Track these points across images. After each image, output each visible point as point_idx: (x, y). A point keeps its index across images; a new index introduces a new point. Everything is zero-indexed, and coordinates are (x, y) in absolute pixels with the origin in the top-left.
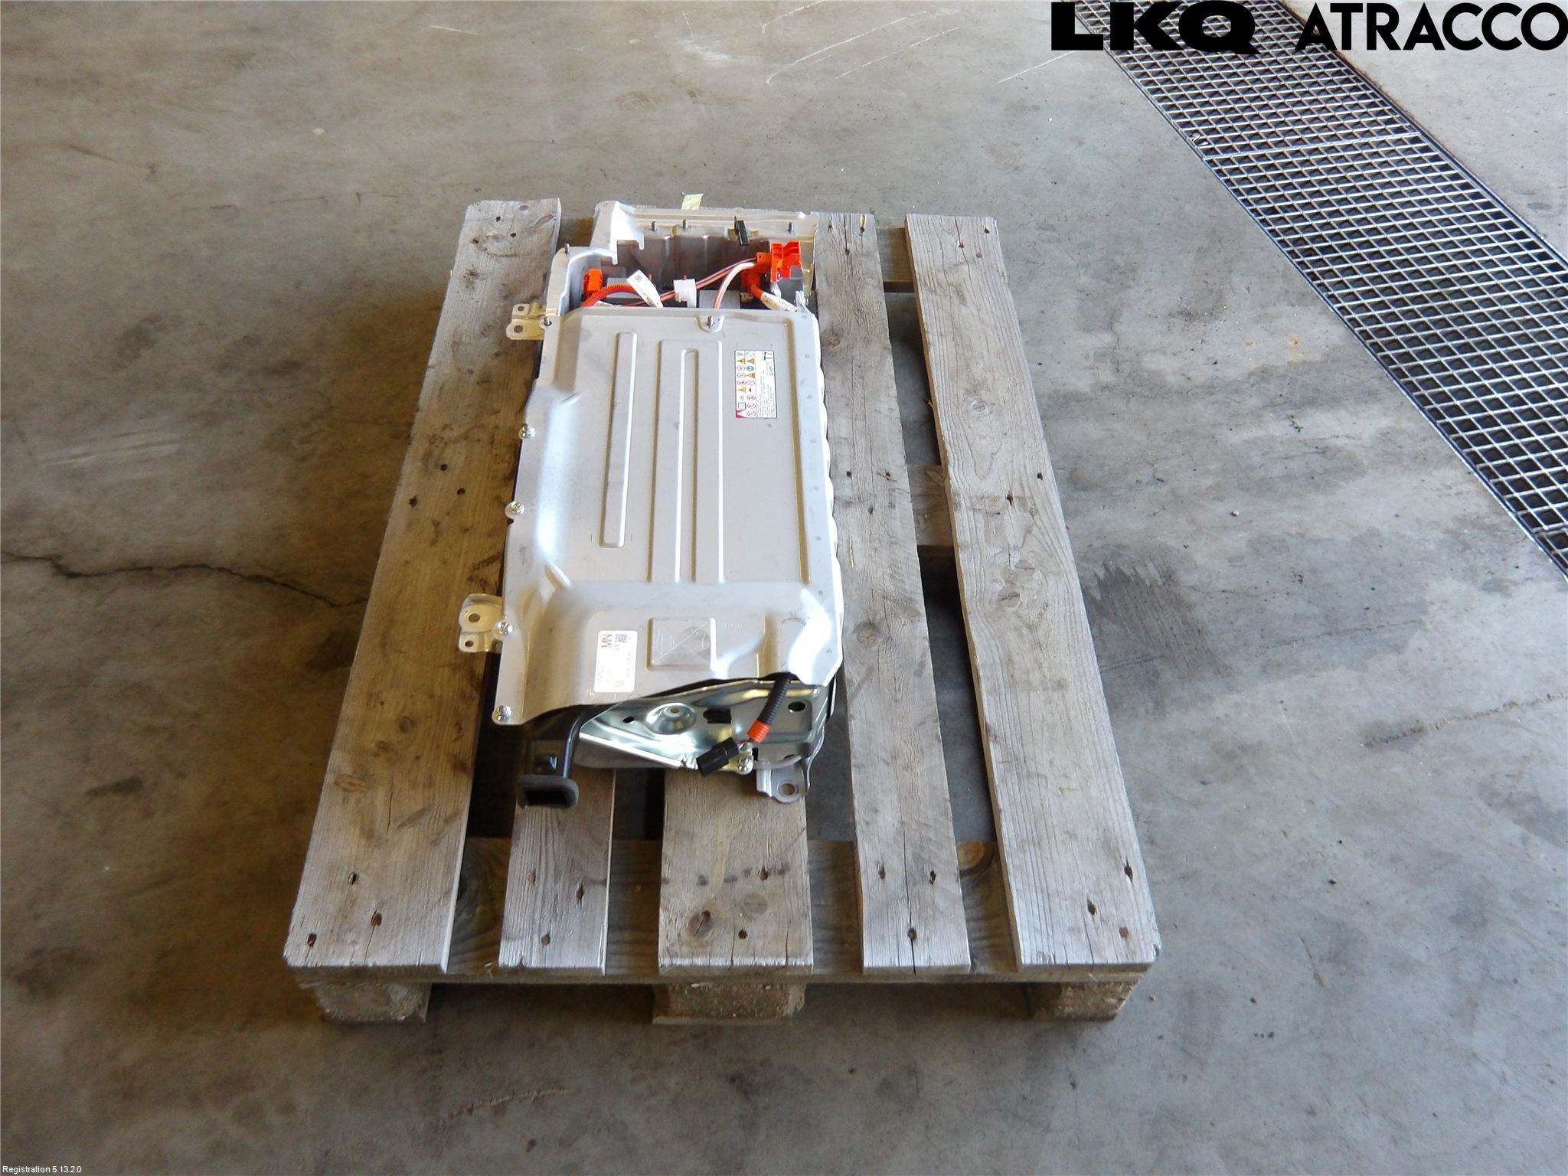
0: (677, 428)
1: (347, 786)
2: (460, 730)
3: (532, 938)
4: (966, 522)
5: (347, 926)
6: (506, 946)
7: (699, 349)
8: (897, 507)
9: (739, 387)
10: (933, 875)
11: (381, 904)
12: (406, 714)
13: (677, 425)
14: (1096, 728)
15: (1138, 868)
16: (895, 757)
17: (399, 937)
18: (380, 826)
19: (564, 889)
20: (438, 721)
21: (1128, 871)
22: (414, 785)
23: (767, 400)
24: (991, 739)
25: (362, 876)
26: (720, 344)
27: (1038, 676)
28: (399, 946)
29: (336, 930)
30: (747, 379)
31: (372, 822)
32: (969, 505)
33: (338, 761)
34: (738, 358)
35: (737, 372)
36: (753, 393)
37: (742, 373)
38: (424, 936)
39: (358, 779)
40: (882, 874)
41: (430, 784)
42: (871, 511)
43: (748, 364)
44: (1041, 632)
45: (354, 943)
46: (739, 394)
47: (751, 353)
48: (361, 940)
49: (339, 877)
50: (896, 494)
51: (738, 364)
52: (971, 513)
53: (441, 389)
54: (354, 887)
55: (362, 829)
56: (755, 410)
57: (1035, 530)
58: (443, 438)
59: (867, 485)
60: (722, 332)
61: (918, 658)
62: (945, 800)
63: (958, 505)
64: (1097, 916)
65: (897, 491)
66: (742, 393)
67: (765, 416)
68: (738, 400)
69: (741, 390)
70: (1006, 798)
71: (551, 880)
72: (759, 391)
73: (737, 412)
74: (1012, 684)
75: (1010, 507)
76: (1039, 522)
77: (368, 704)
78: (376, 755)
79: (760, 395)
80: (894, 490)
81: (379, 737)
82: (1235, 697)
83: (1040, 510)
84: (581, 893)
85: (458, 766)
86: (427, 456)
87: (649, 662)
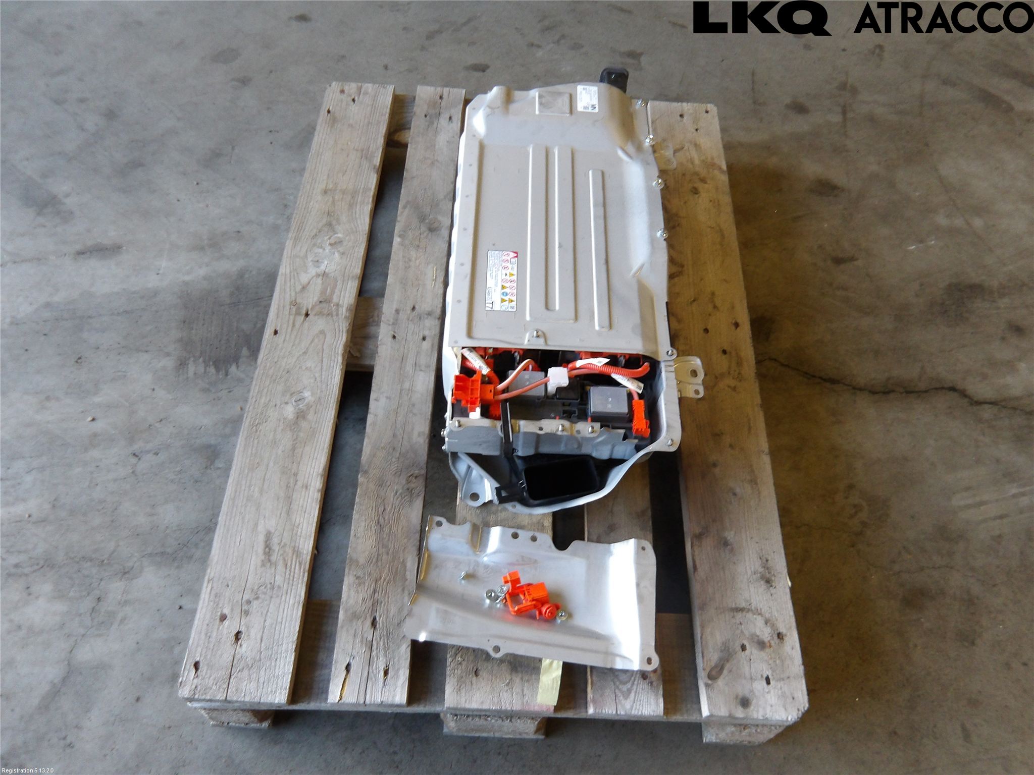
0: (560, 244)
4: (347, 295)
5: (693, 115)
7: (545, 311)
8: (394, 309)
9: (515, 278)
10: (426, 116)
11: (681, 121)
13: (560, 246)
15: (323, 112)
16: (433, 163)
18: (693, 148)
20: (679, 190)
21: (329, 112)
23: (494, 266)
24: (377, 167)
25: (693, 131)
26: (528, 318)
27: (337, 197)
30: (507, 285)
31: (696, 149)
32: (340, 309)
34: (514, 304)
35: (515, 291)
36: (504, 272)
37: (512, 290)
40: (450, 118)
42: (414, 308)
43: (506, 298)
44: (324, 221)
46: (515, 272)
47: (503, 308)
48: (685, 110)
50: (392, 321)
51: (514, 298)
52: (341, 302)
53: (750, 429)
54: (695, 127)
55: (700, 147)
56: (504, 258)
57: (299, 288)
58: (733, 378)
59: (412, 329)
60: (526, 330)
61: (407, 211)
62: (411, 143)
63: (348, 309)
64: (353, 97)
65: (391, 323)
66: (512, 272)
67: (497, 252)
68: (515, 267)
69: (513, 275)
70: (378, 142)
72: (499, 273)
73: (517, 257)
74: (354, 194)
75: (309, 309)
76: (293, 294)
79: (498, 270)
80: (393, 324)
81: (706, 185)
82: (187, 278)
83: (288, 303)
86: (739, 363)
87: (571, 96)
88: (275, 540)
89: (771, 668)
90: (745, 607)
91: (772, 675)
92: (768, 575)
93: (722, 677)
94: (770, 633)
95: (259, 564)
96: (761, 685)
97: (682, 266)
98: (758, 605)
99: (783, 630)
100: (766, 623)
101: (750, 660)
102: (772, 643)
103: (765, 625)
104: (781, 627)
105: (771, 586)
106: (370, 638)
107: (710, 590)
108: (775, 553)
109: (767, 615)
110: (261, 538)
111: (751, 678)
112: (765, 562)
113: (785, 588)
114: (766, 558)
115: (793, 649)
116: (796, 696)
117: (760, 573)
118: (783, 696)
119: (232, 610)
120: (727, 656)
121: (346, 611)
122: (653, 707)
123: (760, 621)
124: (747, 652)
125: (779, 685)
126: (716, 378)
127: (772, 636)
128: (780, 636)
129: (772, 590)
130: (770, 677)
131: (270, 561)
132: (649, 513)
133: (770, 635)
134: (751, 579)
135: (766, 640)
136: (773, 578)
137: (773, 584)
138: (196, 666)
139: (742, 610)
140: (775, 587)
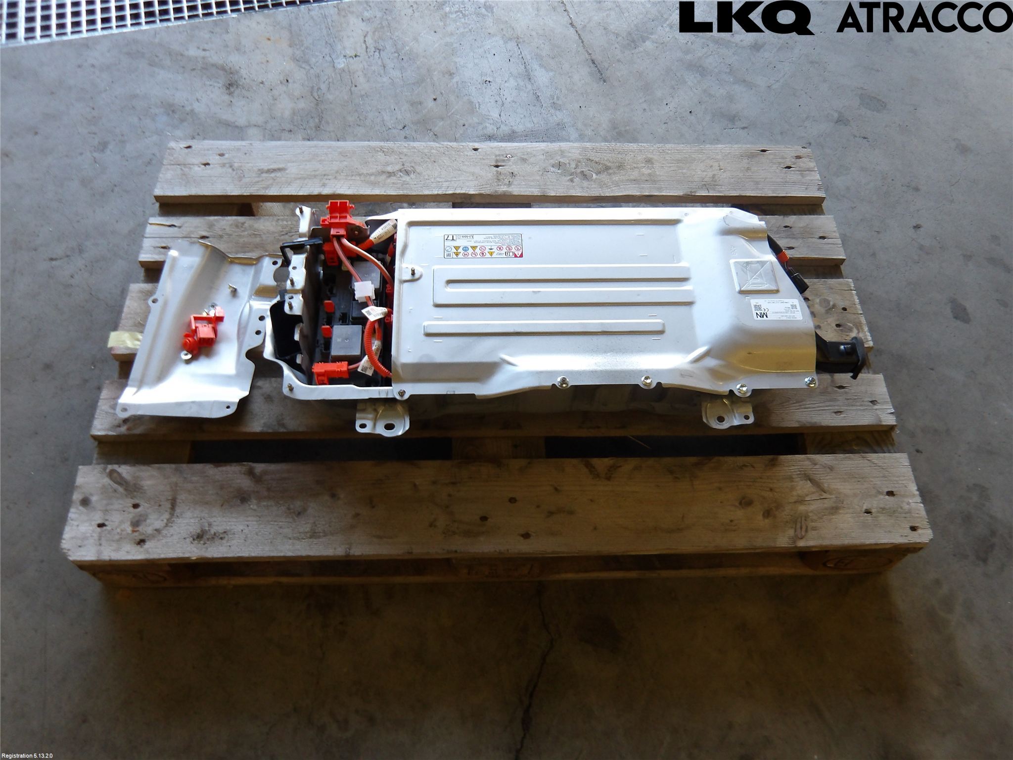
1: (804, 529)
2: (745, 466)
3: (876, 409)
5: (899, 510)
6: (885, 422)
7: (446, 281)
9: (487, 256)
10: (786, 227)
11: (880, 493)
12: (737, 504)
14: (677, 150)
15: (760, 147)
17: (897, 479)
18: (828, 504)
19: (840, 396)
20: (740, 481)
21: (763, 150)
22: (792, 489)
23: (501, 239)
24: (693, 194)
25: (865, 507)
26: (437, 267)
28: (902, 478)
29: (904, 515)
30: (477, 251)
31: (826, 509)
33: (783, 541)
34: (454, 257)
35: (470, 257)
36: (494, 248)
37: (471, 254)
38: (893, 466)
39: (796, 524)
41: (791, 479)
43: (461, 251)
44: (611, 164)
45: (908, 503)
47: (447, 249)
48: (906, 500)
49: (869, 521)
51: (461, 257)
54: (873, 511)
55: (832, 514)
58: (447, 525)
64: (792, 166)
66: (493, 254)
68: (501, 256)
69: (490, 255)
71: (838, 403)
72: (492, 244)
77: (734, 531)
78: (775, 517)
79: (496, 243)
81: (761, 517)
84: (841, 387)
85: (773, 464)
86: (468, 534)
87: (777, 291)
88: (279, 174)
89: (112, 529)
90: (176, 512)
91: (105, 530)
92: (205, 538)
93: (112, 483)
94: (146, 532)
95: (260, 168)
96: (98, 518)
97: (608, 478)
98: (176, 524)
99: (148, 545)
100: (156, 530)
101: (124, 511)
102: (136, 534)
103: (155, 528)
104: (150, 544)
105: (194, 540)
106: (193, 236)
107: (195, 479)
108: (228, 548)
109: (164, 532)
110: (281, 166)
111: (106, 510)
112: (220, 537)
113: (190, 552)
114: (224, 537)
115: (128, 552)
116: (81, 549)
117: (209, 530)
118: (85, 538)
119: (227, 159)
120: (131, 489)
121: (216, 220)
122: (99, 427)
123: (158, 524)
124: (132, 509)
125: (96, 536)
126: (447, 507)
127: (143, 534)
128: (141, 542)
129: (189, 540)
130: (105, 528)
131: (262, 173)
132: (282, 430)
133: (145, 533)
134: (203, 520)
135: (140, 528)
136: (202, 542)
137: (196, 542)
138: (189, 147)
139: (173, 507)
140: (192, 543)
